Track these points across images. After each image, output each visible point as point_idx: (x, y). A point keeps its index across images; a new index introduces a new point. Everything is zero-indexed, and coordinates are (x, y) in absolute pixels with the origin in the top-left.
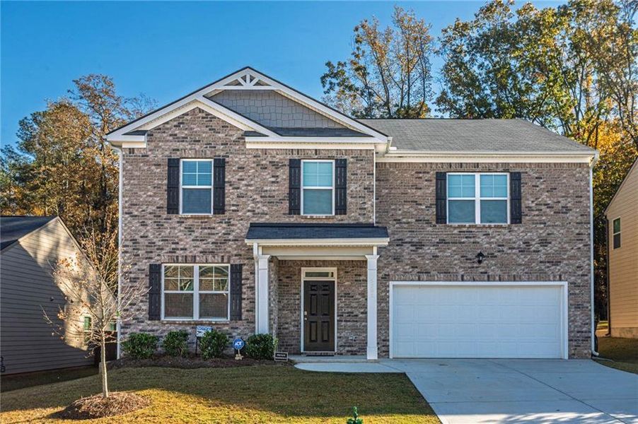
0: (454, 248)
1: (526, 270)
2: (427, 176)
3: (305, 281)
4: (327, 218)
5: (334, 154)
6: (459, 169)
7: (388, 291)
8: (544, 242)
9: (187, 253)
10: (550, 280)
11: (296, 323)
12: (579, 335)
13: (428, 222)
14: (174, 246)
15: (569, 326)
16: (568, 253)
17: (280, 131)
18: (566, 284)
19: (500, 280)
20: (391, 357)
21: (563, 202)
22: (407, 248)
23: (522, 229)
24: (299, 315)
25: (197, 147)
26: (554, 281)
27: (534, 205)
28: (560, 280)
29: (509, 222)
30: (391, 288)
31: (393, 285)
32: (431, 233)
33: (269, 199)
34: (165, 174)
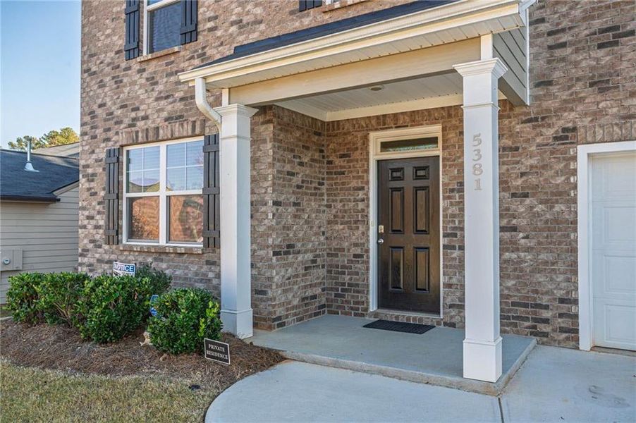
3: (379, 162)
7: (574, 172)
9: (149, 123)
11: (359, 251)
14: (133, 115)
24: (365, 234)
30: (582, 164)
31: (590, 155)
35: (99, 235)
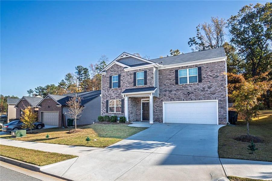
0: (181, 91)
1: (203, 97)
2: (173, 72)
3: (142, 103)
4: (142, 86)
6: (182, 68)
8: (209, 88)
9: (113, 97)
10: (211, 99)
11: (140, 113)
12: (222, 117)
13: (173, 84)
14: (111, 96)
15: (219, 114)
16: (218, 90)
17: (131, 66)
18: (217, 100)
19: (195, 100)
20: (164, 122)
21: (216, 74)
22: (168, 92)
23: (202, 84)
24: (141, 111)
25: (115, 73)
26: (213, 99)
27: (206, 76)
28: (215, 99)
29: (198, 82)
30: (163, 104)
31: (164, 103)
32: (174, 87)
33: (129, 83)
34: (109, 80)
35: (105, 112)
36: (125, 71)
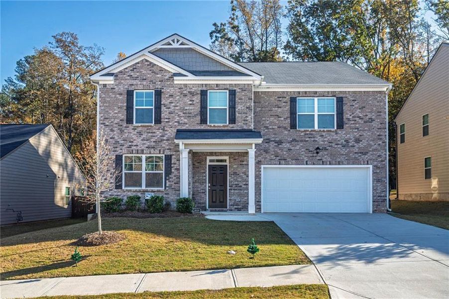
0: (301, 144)
1: (346, 158)
2: (285, 100)
3: (209, 165)
4: (223, 126)
5: (228, 87)
6: (304, 95)
7: (261, 171)
8: (358, 141)
10: (361, 164)
11: (204, 191)
12: (379, 198)
13: (285, 128)
14: (130, 144)
15: (373, 193)
16: (372, 147)
17: (195, 73)
18: (371, 166)
19: (330, 164)
20: (262, 212)
21: (369, 116)
22: (272, 144)
23: (344, 132)
24: (206, 186)
25: (145, 83)
26: (364, 164)
27: (351, 117)
28: (368, 164)
29: (335, 128)
30: (262, 169)
31: (264, 168)
32: (286, 134)
35: (112, 186)
36: (176, 82)
